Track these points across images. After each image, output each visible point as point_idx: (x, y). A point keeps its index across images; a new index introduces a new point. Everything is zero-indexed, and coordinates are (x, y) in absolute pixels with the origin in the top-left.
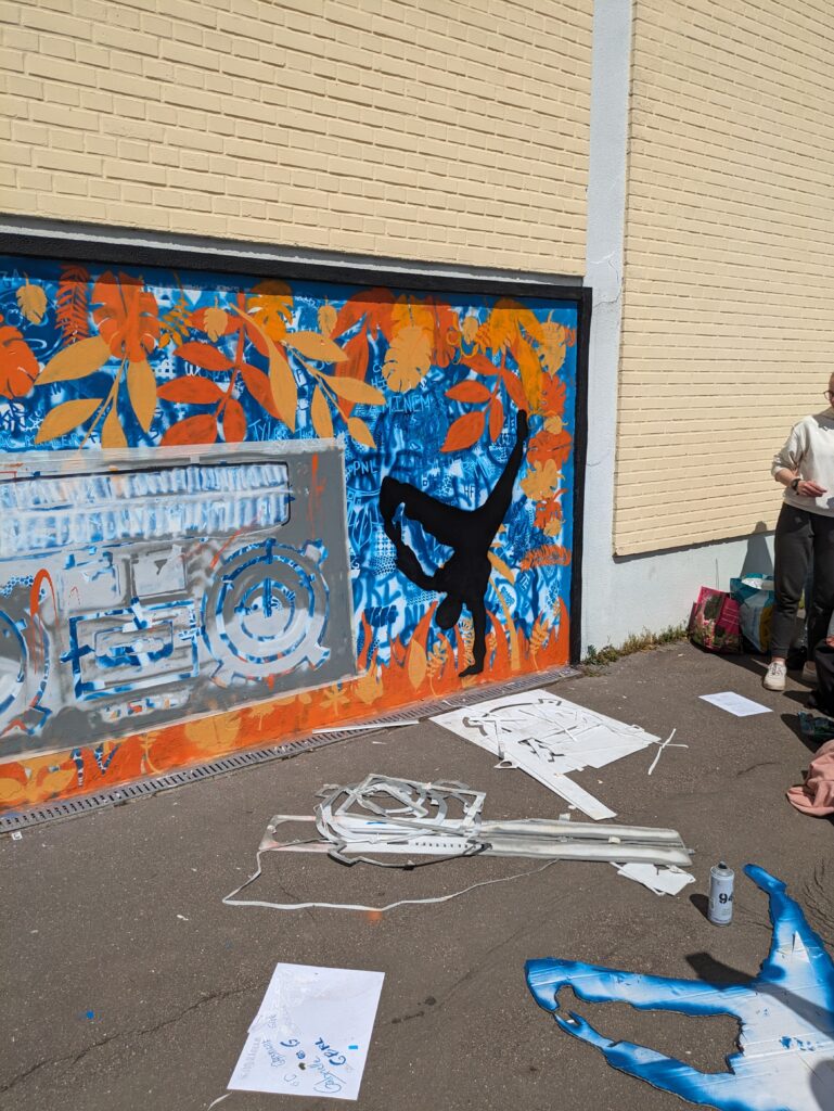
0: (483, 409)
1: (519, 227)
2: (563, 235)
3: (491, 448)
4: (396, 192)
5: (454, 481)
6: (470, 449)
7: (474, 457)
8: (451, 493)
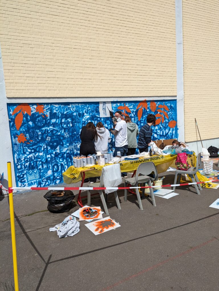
0: (161, 118)
1: (165, 89)
2: (173, 89)
3: (162, 124)
4: (146, 87)
5: (156, 130)
6: (159, 124)
7: (160, 126)
8: (156, 132)
